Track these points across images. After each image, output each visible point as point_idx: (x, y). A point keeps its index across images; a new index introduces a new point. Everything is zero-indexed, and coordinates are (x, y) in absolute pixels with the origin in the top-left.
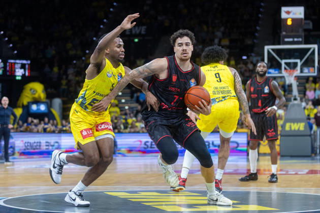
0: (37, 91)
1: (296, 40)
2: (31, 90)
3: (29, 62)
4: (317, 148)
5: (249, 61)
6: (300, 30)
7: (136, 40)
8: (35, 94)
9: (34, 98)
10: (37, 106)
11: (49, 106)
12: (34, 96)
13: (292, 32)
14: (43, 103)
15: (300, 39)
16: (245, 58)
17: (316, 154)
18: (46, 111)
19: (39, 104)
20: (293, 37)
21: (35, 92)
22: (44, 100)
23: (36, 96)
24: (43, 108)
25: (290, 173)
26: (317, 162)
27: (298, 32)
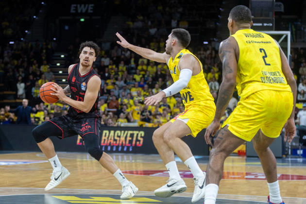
1: (265, 25)
4: (289, 148)
5: (210, 47)
6: (271, 14)
7: (82, 20)
13: (261, 16)
15: (271, 25)
16: (206, 43)
17: (287, 155)
20: (263, 22)
25: (259, 177)
26: (289, 165)
27: (268, 16)
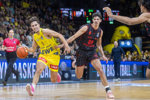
0: (124, 32)
2: (120, 31)
3: (118, 11)
8: (123, 34)
9: (122, 37)
10: (125, 43)
11: (133, 43)
12: (122, 35)
14: (129, 40)
18: (131, 46)
19: (126, 41)
21: (123, 33)
22: (130, 38)
23: (124, 35)
24: (129, 44)
